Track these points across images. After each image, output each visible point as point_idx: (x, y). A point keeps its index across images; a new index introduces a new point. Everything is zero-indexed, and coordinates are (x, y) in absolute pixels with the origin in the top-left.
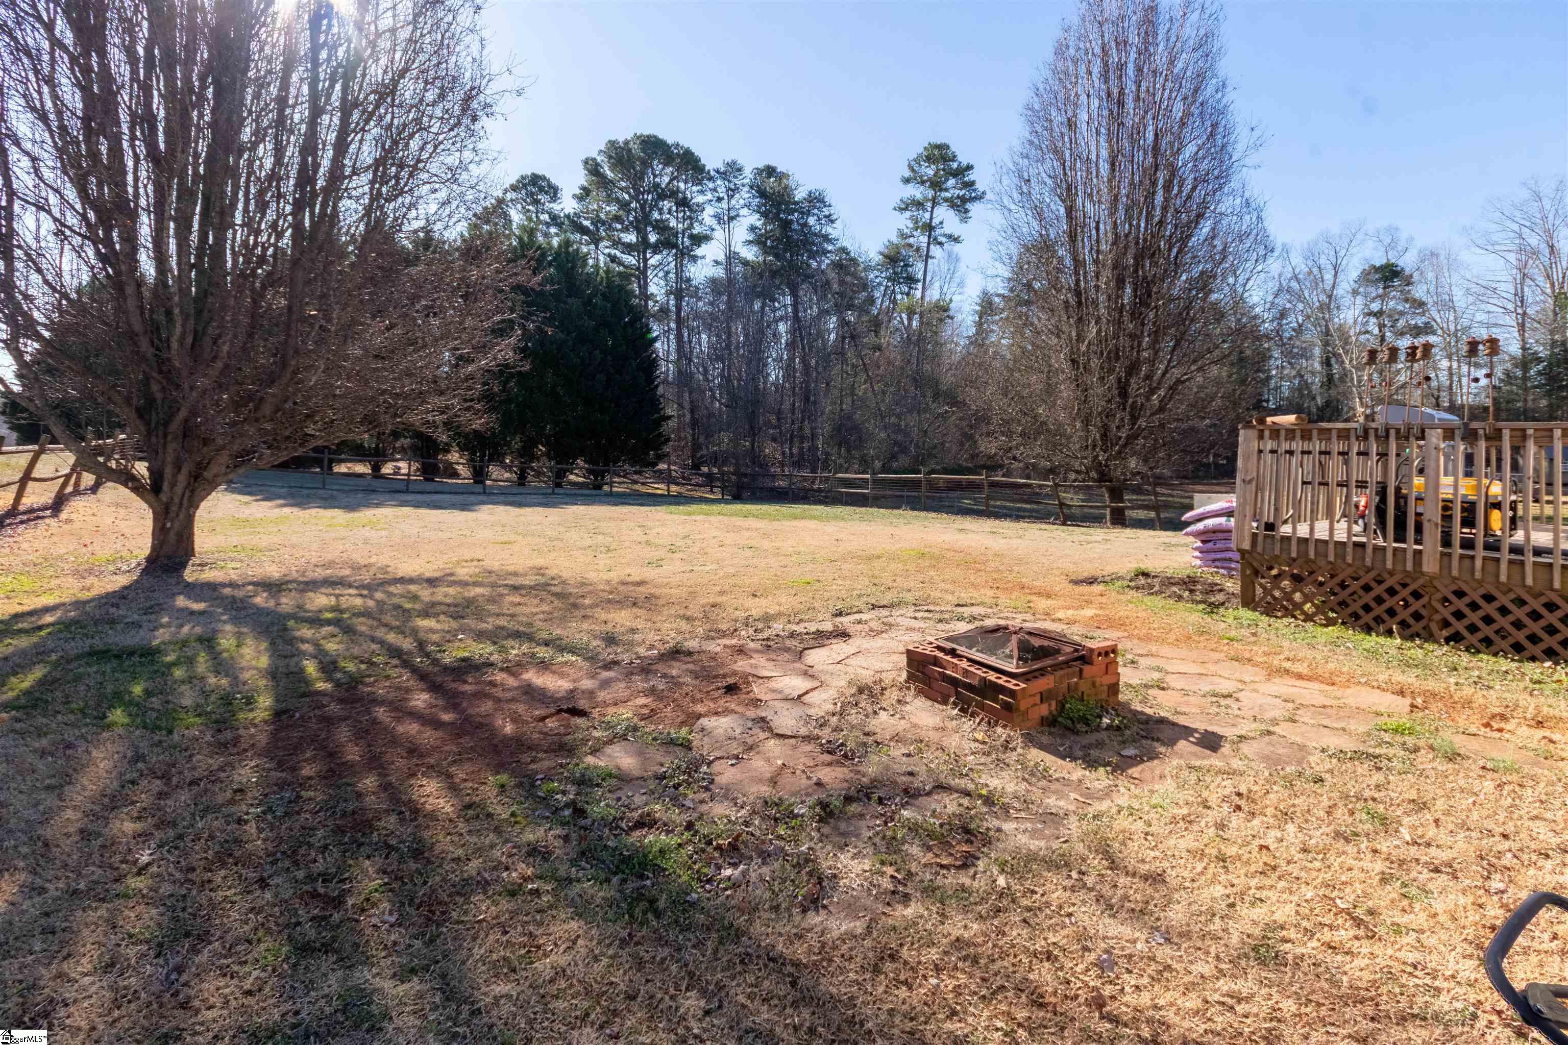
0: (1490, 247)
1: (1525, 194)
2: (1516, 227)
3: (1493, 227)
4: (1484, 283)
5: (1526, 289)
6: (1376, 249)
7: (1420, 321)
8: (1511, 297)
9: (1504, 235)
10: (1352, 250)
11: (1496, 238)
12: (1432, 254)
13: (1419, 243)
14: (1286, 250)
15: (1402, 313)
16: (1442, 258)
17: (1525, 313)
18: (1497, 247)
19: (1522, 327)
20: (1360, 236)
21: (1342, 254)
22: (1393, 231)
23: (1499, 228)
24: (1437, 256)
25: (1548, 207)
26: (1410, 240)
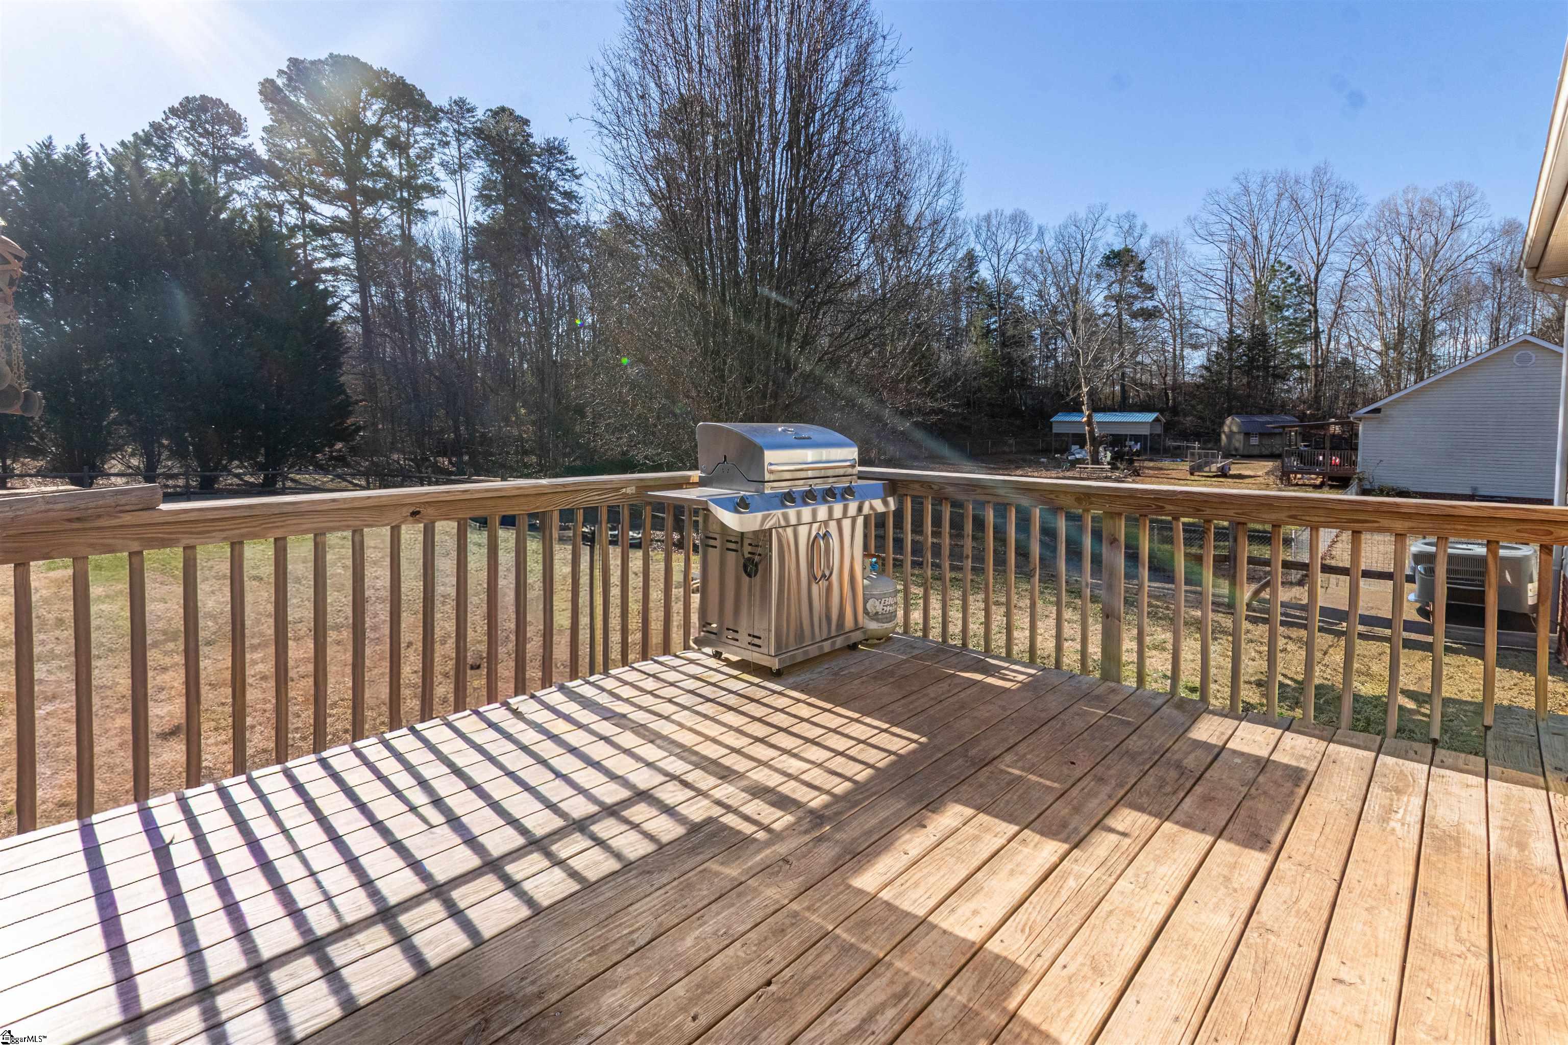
0: (1209, 237)
1: (1236, 188)
2: (1228, 219)
3: (1213, 219)
4: (1204, 271)
5: (1235, 277)
6: (1116, 235)
7: (1149, 304)
8: (1223, 284)
9: (1220, 226)
10: (1097, 235)
11: (1214, 229)
12: (1162, 241)
13: (1151, 231)
14: (1041, 232)
15: (1136, 297)
16: (1171, 246)
17: (1233, 300)
18: (1216, 238)
19: (1230, 312)
20: (1102, 221)
21: (1087, 238)
22: (1131, 217)
23: (1217, 219)
24: (1167, 244)
25: (1254, 202)
26: (1144, 226)
